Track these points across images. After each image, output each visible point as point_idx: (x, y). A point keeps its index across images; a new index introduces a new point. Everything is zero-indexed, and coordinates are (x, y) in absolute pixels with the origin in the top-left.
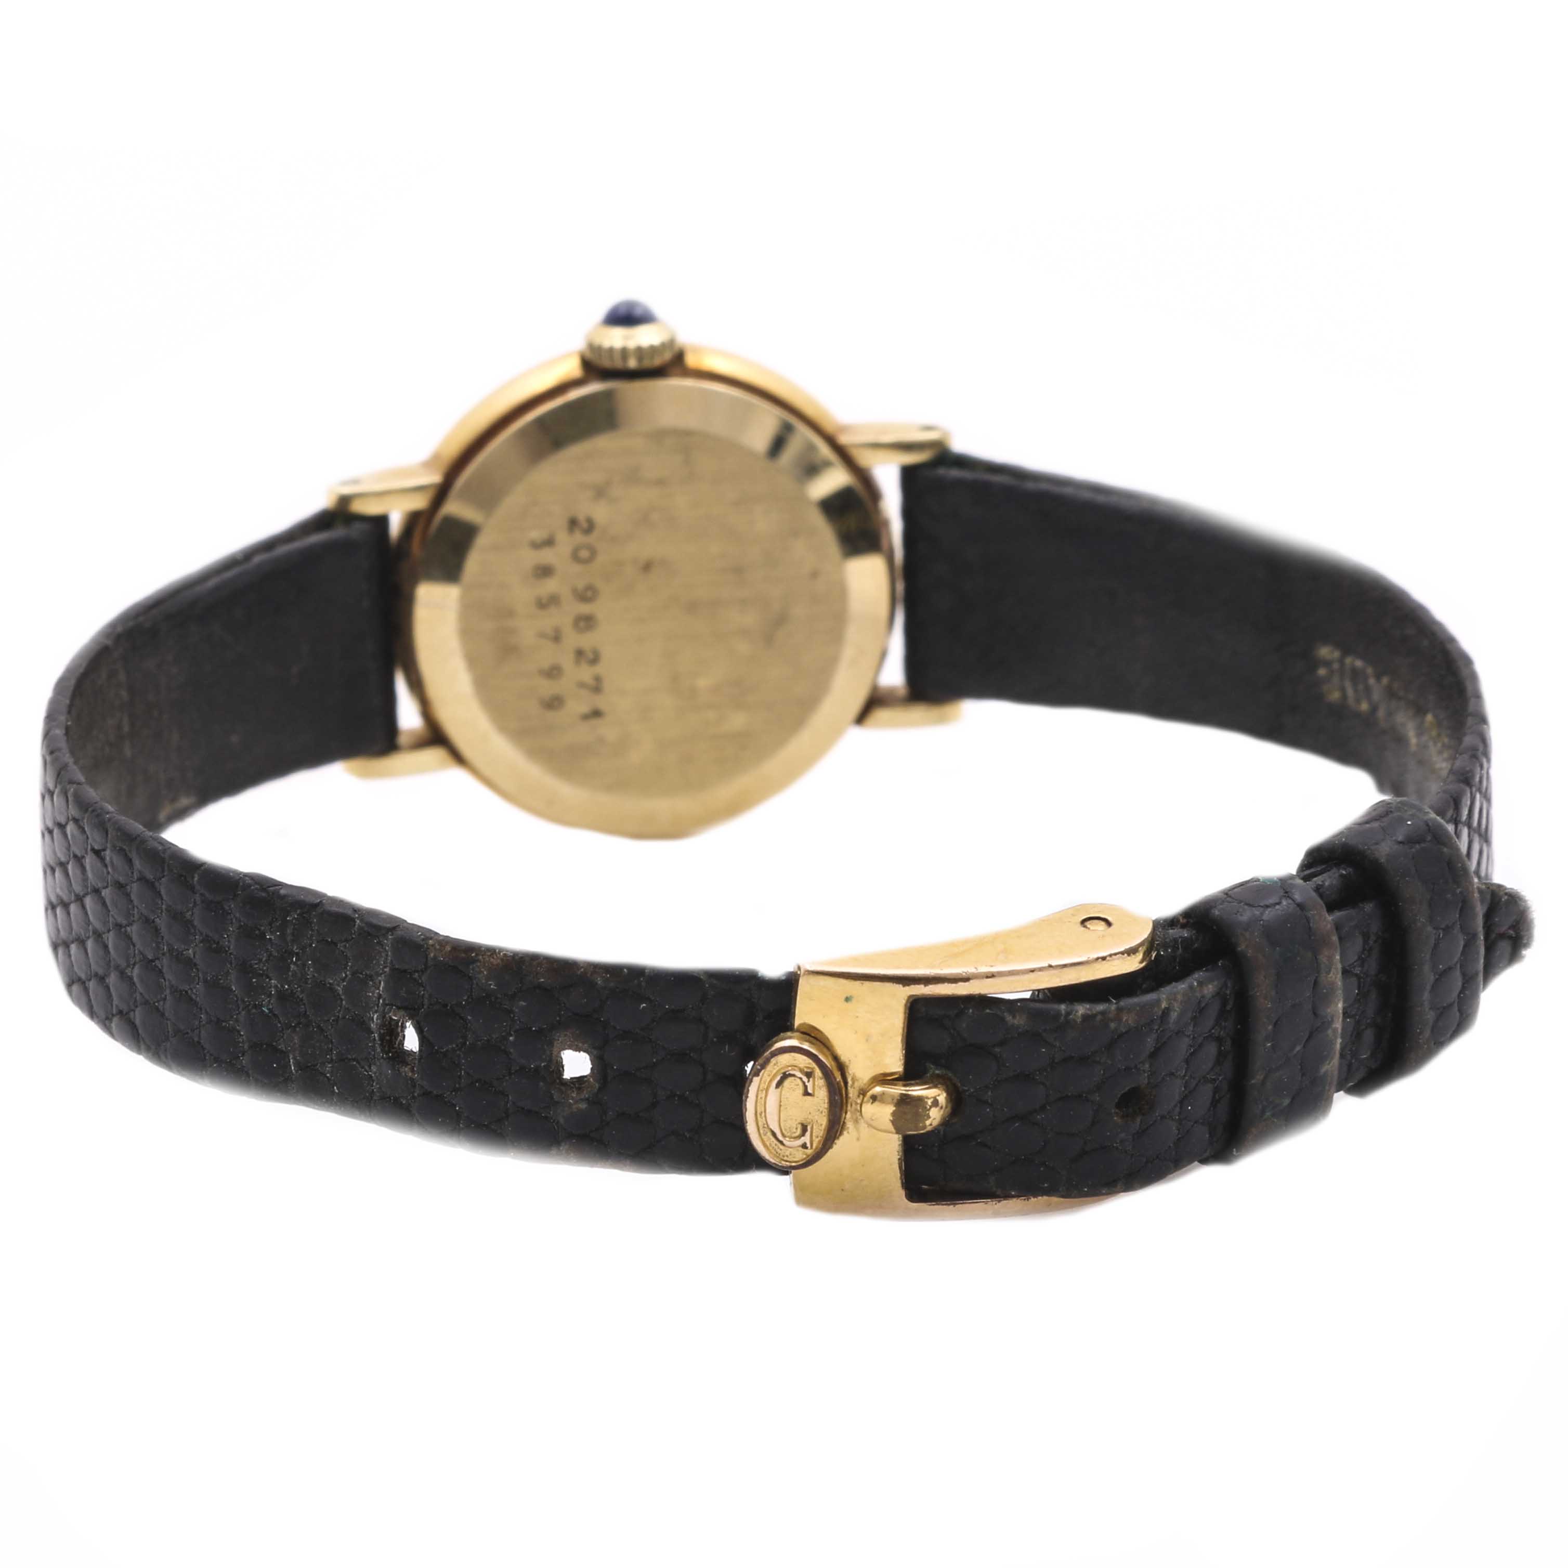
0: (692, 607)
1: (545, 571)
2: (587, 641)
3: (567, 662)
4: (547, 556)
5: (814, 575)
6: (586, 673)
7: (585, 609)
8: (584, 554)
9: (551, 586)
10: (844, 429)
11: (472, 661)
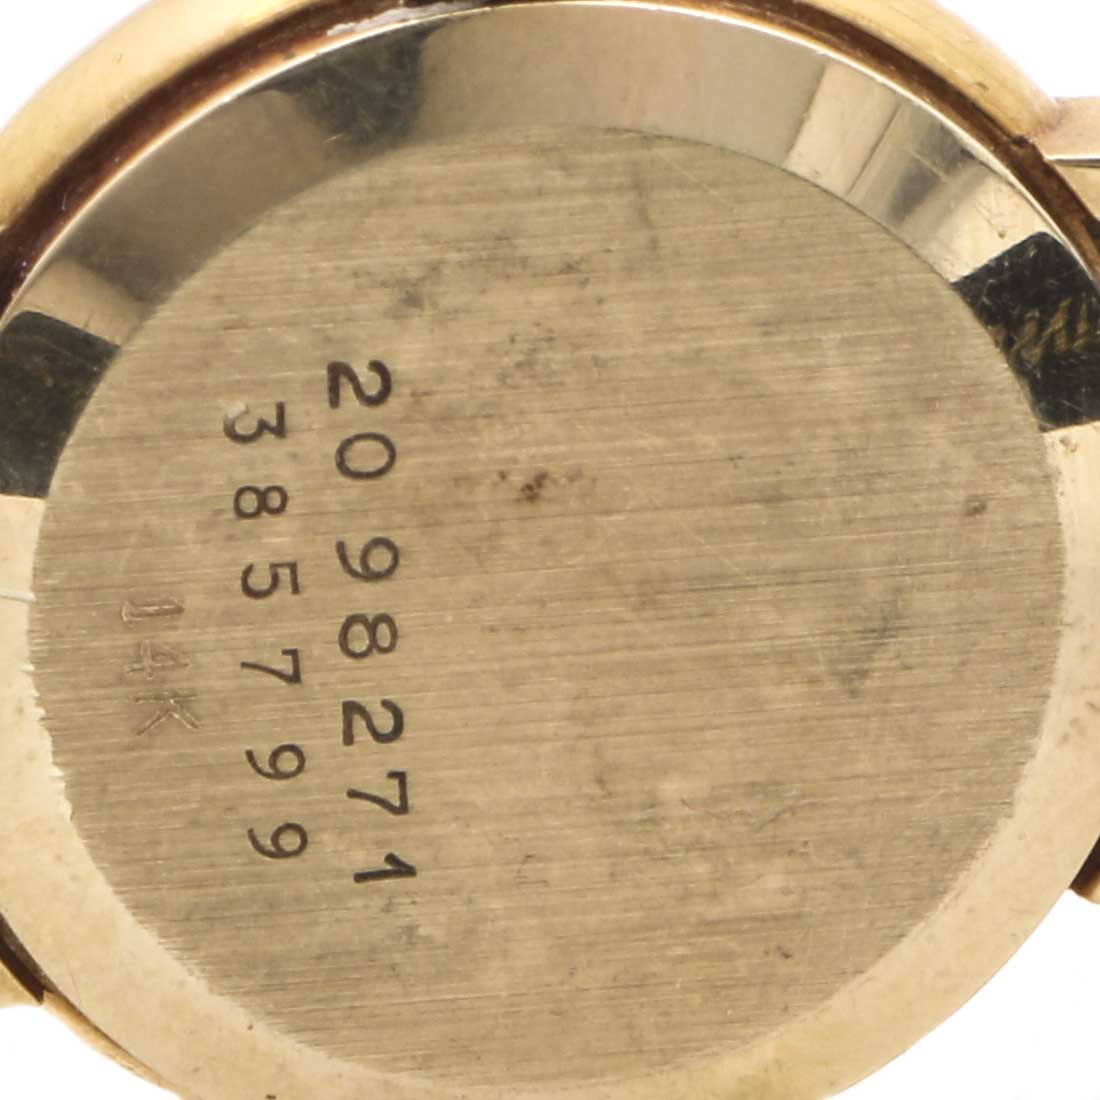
0: (649, 595)
1: (267, 502)
2: (370, 681)
3: (321, 738)
4: (269, 462)
5: (976, 509)
6: (370, 766)
7: (367, 598)
8: (366, 456)
9: (278, 538)
10: (1058, 118)
11: (65, 734)
